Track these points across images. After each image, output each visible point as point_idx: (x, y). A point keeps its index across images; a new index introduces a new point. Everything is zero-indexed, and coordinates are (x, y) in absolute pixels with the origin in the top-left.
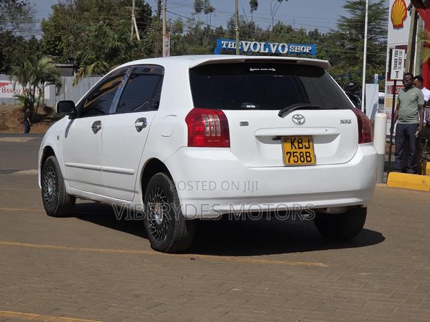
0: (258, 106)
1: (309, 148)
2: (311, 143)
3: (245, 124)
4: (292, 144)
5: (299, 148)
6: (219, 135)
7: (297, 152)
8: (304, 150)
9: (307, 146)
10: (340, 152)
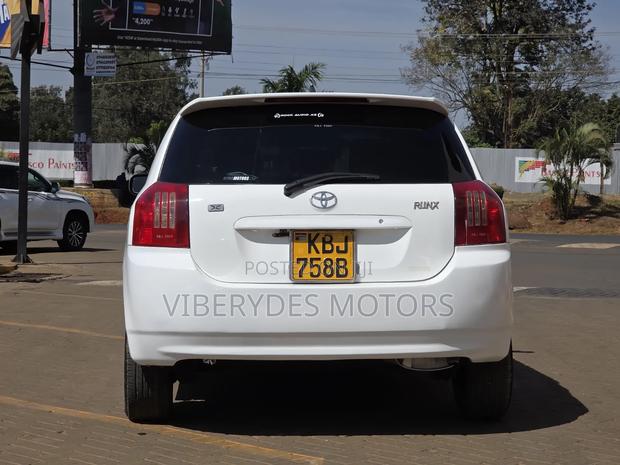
0: (254, 178)
1: (345, 252)
2: (350, 244)
3: (216, 208)
4: (311, 243)
5: (325, 252)
6: (173, 226)
7: (319, 259)
8: (334, 256)
9: (342, 248)
10: (410, 262)
